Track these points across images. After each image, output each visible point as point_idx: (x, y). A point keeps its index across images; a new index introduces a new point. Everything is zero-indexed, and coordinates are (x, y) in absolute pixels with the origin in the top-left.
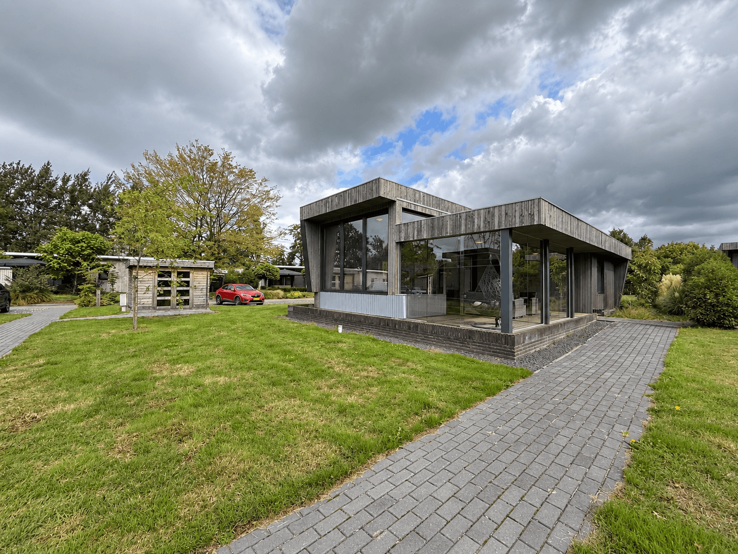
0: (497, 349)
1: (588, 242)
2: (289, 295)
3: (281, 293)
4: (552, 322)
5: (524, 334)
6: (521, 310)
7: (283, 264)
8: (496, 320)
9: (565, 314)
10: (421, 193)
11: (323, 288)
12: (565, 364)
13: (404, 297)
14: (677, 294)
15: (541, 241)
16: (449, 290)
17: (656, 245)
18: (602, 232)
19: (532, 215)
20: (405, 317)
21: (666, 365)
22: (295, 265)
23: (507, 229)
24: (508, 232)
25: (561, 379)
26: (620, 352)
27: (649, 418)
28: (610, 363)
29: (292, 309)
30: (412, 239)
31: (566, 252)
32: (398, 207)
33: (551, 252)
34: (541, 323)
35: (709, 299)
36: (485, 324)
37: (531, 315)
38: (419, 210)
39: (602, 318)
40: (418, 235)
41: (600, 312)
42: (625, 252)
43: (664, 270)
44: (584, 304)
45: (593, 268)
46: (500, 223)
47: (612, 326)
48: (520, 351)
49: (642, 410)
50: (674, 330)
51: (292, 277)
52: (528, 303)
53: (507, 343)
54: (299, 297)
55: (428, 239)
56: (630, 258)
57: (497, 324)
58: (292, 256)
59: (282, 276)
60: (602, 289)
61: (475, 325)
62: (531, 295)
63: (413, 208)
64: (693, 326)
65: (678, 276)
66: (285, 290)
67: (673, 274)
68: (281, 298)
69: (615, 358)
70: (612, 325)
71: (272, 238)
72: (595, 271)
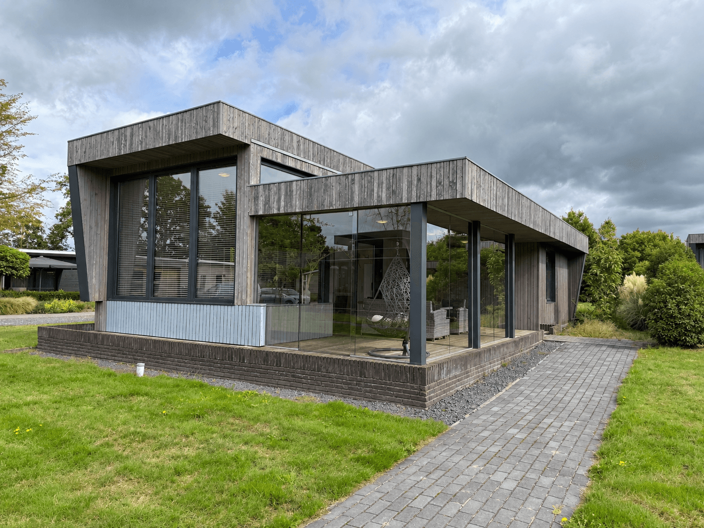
0: (399, 391)
1: (531, 226)
2: (47, 305)
3: (32, 302)
4: (483, 345)
5: (440, 365)
6: (442, 327)
7: (40, 245)
8: (404, 343)
9: (503, 333)
10: (295, 137)
11: (114, 292)
12: (495, 409)
13: (262, 309)
14: (640, 301)
15: (469, 223)
16: (338, 297)
17: (619, 234)
18: (551, 213)
19: (453, 184)
20: (262, 343)
21: (617, 401)
22: (66, 250)
23: (420, 203)
24: (421, 207)
25: (486, 434)
26: (566, 388)
27: (589, 483)
28: (554, 403)
29: (45, 334)
30: (275, 212)
31: (504, 242)
32: (254, 156)
33: (482, 239)
34: (469, 347)
35: (671, 309)
36: (388, 350)
37: (457, 334)
38: (290, 163)
39: (550, 338)
40: (286, 206)
41: (549, 329)
42: (581, 242)
43: (627, 270)
44: (529, 317)
45: (540, 264)
46: (409, 192)
47: (561, 350)
48: (432, 393)
49: (582, 471)
50: (632, 352)
51: (59, 271)
52: (453, 317)
53: (413, 380)
54: (71, 311)
55: (303, 214)
56: (586, 250)
57: (405, 350)
58: (59, 233)
59: (35, 271)
60: (552, 296)
61: (372, 353)
62: (457, 304)
63: (279, 161)
64: (654, 346)
65: (642, 276)
66: (41, 298)
67: (637, 274)
68: (29, 313)
69: (560, 396)
70: (562, 347)
71: (13, 196)
72: (542, 267)
